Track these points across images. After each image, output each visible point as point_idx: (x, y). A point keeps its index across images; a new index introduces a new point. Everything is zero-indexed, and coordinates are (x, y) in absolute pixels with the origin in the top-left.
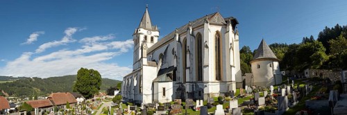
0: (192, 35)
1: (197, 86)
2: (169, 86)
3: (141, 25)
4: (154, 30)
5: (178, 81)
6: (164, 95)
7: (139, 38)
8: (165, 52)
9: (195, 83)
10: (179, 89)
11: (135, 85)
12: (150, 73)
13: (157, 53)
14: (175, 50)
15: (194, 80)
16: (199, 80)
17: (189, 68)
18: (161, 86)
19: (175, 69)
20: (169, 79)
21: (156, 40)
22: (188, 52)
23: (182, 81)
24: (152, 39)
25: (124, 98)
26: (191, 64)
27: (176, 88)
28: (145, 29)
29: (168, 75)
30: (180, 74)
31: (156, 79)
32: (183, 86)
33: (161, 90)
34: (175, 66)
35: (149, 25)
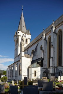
0: (55, 33)
1: (57, 69)
2: (39, 70)
3: (19, 28)
4: (28, 34)
5: (44, 67)
6: (35, 75)
7: (18, 39)
8: (36, 49)
9: (56, 67)
10: (45, 72)
11: (16, 70)
12: (26, 62)
13: (30, 50)
14: (43, 46)
15: (56, 65)
16: (59, 65)
17: (52, 57)
18: (33, 70)
19: (42, 60)
20: (38, 65)
21: (29, 41)
22: (52, 47)
23: (47, 67)
24: (26, 40)
25: (8, 79)
26: (54, 55)
27: (43, 71)
28: (22, 32)
29: (38, 63)
30: (45, 62)
31: (30, 66)
32: (47, 70)
33: (33, 72)
34: (42, 57)
35: (24, 28)
